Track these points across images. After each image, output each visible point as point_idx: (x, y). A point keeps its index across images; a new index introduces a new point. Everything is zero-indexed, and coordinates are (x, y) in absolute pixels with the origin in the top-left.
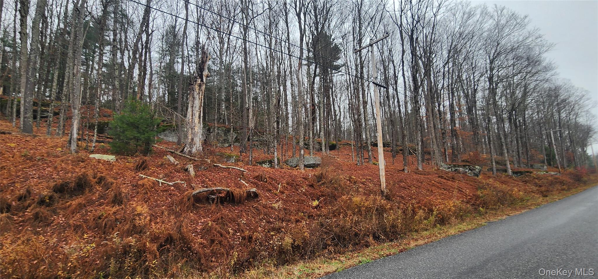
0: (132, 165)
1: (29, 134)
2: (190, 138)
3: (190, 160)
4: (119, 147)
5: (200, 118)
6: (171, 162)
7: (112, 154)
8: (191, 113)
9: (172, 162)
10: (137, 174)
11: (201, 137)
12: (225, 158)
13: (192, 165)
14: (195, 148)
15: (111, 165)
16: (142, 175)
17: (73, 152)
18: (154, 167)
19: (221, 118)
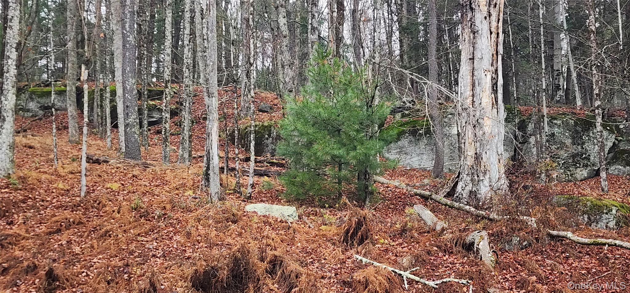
0: (334, 229)
1: (136, 162)
2: (470, 152)
3: (478, 219)
4: (303, 185)
5: (495, 91)
6: (425, 223)
7: (289, 202)
8: (469, 79)
9: (429, 223)
10: (348, 254)
11: (501, 149)
12: (584, 213)
13: (484, 233)
14: (486, 182)
15: (291, 231)
16: (360, 258)
17: (215, 199)
18: (386, 236)
19: (558, 88)
